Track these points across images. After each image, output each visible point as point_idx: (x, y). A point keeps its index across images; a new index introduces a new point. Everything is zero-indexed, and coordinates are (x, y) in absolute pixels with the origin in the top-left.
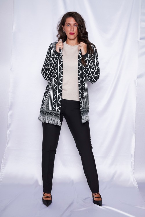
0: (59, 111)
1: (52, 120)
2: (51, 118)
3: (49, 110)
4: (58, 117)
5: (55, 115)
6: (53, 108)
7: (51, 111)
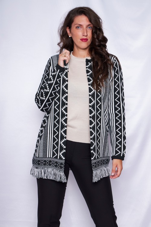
0: (62, 159)
1: (52, 173)
2: (50, 170)
3: (48, 157)
4: (61, 167)
5: (56, 165)
6: (54, 154)
7: (51, 159)
